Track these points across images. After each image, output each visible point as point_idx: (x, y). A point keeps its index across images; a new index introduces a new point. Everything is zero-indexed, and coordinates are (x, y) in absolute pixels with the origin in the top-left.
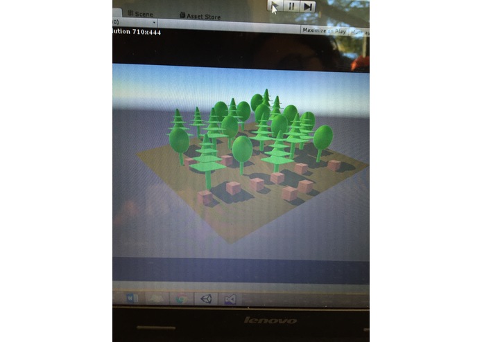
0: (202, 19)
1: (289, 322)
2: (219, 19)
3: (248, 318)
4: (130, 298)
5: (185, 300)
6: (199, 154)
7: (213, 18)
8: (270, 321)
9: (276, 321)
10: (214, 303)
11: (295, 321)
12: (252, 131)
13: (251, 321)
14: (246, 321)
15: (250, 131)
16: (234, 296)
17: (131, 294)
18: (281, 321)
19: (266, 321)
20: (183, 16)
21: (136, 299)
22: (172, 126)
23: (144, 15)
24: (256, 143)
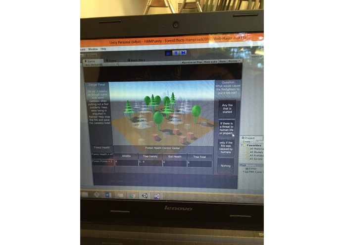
0: (137, 61)
1: (188, 209)
2: (145, 61)
3: (166, 207)
4: (107, 195)
5: (134, 197)
6: (138, 121)
7: (142, 61)
8: (178, 209)
9: (181, 209)
10: (149, 198)
11: (191, 209)
12: (162, 109)
13: (168, 209)
14: (165, 209)
15: (161, 109)
16: (159, 195)
17: (108, 193)
18: (184, 209)
19: (176, 209)
20: (129, 61)
21: (110, 196)
22: (126, 108)
23: (113, 61)
24: (164, 115)
